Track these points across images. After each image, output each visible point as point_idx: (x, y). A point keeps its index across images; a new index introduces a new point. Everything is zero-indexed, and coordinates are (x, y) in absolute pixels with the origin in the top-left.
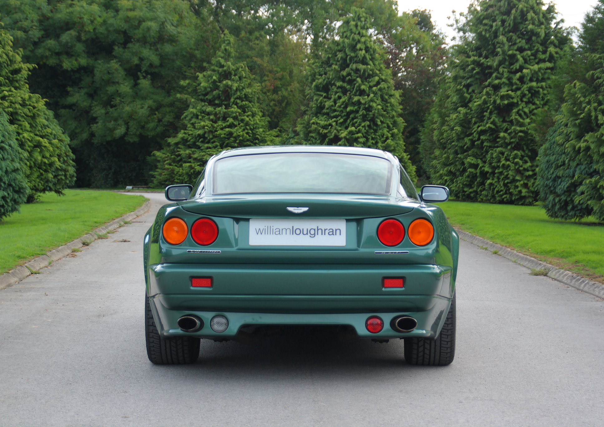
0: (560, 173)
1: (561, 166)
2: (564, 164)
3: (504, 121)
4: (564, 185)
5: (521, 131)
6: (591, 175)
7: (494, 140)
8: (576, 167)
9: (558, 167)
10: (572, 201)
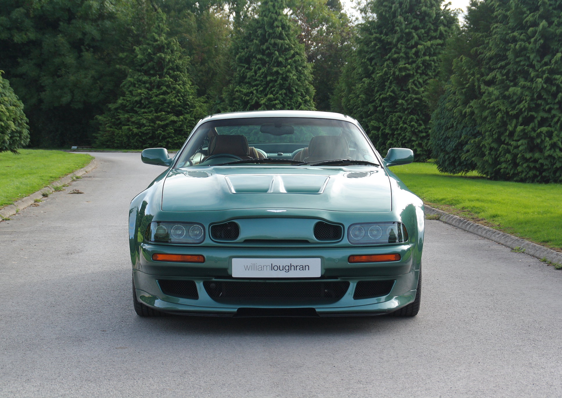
0: (449, 134)
1: (450, 128)
2: (452, 126)
3: (402, 90)
4: (452, 145)
5: (416, 99)
6: (475, 136)
7: (394, 106)
8: (463, 129)
9: (447, 129)
10: (459, 158)
